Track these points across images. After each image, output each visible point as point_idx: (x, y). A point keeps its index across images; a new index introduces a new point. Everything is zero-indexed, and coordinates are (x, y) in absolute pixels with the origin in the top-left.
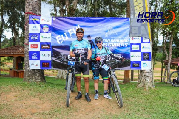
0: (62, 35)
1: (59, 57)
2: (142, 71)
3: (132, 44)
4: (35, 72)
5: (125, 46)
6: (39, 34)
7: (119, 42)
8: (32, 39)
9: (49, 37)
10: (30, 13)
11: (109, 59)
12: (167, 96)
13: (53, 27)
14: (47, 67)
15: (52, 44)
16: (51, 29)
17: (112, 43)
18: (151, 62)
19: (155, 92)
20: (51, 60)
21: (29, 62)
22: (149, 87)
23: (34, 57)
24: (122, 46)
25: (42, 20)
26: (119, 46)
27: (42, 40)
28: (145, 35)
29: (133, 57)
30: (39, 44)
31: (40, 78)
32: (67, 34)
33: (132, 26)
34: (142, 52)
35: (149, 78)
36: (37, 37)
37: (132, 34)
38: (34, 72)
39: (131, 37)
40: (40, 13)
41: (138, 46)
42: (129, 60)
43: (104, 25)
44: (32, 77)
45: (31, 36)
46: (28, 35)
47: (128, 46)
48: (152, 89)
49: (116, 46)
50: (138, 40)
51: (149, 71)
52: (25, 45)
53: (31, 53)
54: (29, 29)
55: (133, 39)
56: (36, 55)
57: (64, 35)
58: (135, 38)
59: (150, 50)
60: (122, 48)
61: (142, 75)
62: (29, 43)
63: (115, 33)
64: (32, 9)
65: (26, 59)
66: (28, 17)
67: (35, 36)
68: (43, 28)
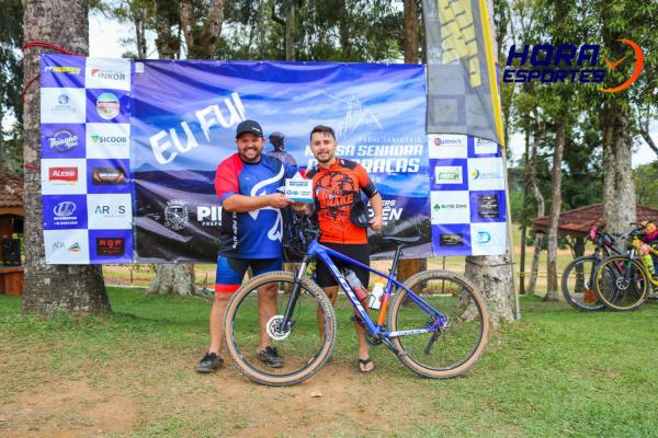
0: (173, 131)
1: (163, 216)
2: (472, 261)
3: (434, 162)
4: (68, 277)
5: (410, 170)
7: (389, 157)
8: (55, 147)
9: (124, 140)
10: (45, 46)
13: (136, 100)
14: (114, 254)
15: (133, 167)
16: (128, 107)
17: (361, 158)
18: (507, 226)
19: (525, 338)
20: (130, 228)
21: (42, 237)
22: (501, 320)
23: (61, 215)
24: (398, 170)
25: (94, 71)
26: (389, 171)
27: (94, 151)
28: (482, 129)
29: (441, 210)
30: (81, 165)
31: (87, 297)
32: (194, 126)
33: (435, 93)
34: (471, 192)
35: (501, 285)
36: (75, 137)
37: (433, 124)
38: (63, 276)
39: (432, 137)
40: (82, 45)
42: (427, 222)
43: (329, 92)
44: (58, 296)
45: (50, 133)
46: (36, 131)
47: (422, 171)
48: (512, 325)
49: (375, 171)
51: (501, 262)
52: (25, 170)
53: (53, 201)
54: (39, 108)
55: (438, 142)
56: (71, 207)
57: (181, 132)
58: (447, 141)
59: (500, 184)
60: (400, 179)
61: (474, 275)
62: (43, 161)
63: (374, 124)
64: (49, 30)
65: (32, 225)
66: (36, 59)
67: (65, 136)
68: (99, 105)
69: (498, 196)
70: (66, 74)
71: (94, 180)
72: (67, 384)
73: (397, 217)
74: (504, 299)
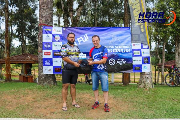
2: (142, 74)
3: (133, 50)
4: (48, 77)
5: (128, 52)
6: (52, 42)
7: (123, 48)
8: (46, 47)
10: (44, 25)
11: (114, 64)
14: (58, 72)
16: (62, 38)
18: (150, 65)
19: (155, 92)
21: (43, 68)
22: (149, 88)
23: (47, 63)
24: (125, 52)
25: (54, 30)
26: (122, 52)
27: (54, 48)
28: (144, 42)
29: (135, 61)
30: (51, 51)
31: (52, 82)
32: (77, 42)
33: (133, 33)
34: (142, 57)
35: (149, 79)
36: (50, 45)
37: (133, 41)
39: (132, 44)
40: (51, 24)
41: (139, 51)
42: (132, 64)
43: (109, 34)
44: (46, 81)
45: (44, 44)
46: (41, 44)
47: (130, 52)
48: (152, 89)
49: (119, 52)
50: (138, 46)
51: (149, 74)
52: (39, 53)
53: (45, 59)
54: (42, 38)
55: (134, 45)
56: (49, 61)
58: (136, 45)
59: (149, 55)
60: (125, 54)
61: (142, 77)
62: (43, 50)
63: (119, 41)
64: (45, 21)
65: (40, 65)
66: (42, 28)
67: (48, 45)
68: (55, 37)
69: (148, 58)
70: (48, 31)
71: (54, 55)
72: (50, 100)
73: (125, 63)
74: (150, 83)
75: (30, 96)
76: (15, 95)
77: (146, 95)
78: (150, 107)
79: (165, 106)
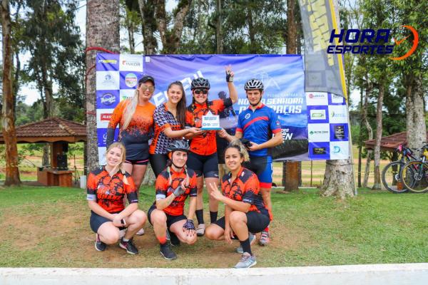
2: (330, 163)
3: (310, 108)
5: (296, 112)
6: (118, 91)
7: (285, 104)
8: (103, 103)
10: (99, 49)
12: (384, 211)
18: (349, 143)
19: (359, 205)
21: (97, 151)
22: (346, 195)
24: (290, 112)
25: (124, 62)
26: (285, 112)
28: (336, 89)
29: (314, 134)
33: (309, 70)
34: (330, 124)
35: (346, 176)
37: (309, 86)
39: (308, 94)
40: (117, 48)
42: (306, 141)
43: (252, 70)
45: (101, 96)
46: (94, 94)
47: (303, 112)
48: (352, 198)
50: (321, 99)
51: (346, 163)
52: (88, 115)
53: (101, 131)
54: (95, 82)
55: (311, 96)
58: (317, 96)
59: (345, 120)
60: (291, 117)
61: (330, 171)
62: (97, 110)
63: (275, 87)
64: (100, 41)
65: (92, 145)
66: (94, 56)
67: (108, 97)
68: (126, 79)
69: (344, 127)
70: (109, 64)
73: (290, 138)
74: (348, 184)
75: (70, 217)
76: (34, 215)
77: (339, 213)
78: (348, 240)
79: (384, 236)
